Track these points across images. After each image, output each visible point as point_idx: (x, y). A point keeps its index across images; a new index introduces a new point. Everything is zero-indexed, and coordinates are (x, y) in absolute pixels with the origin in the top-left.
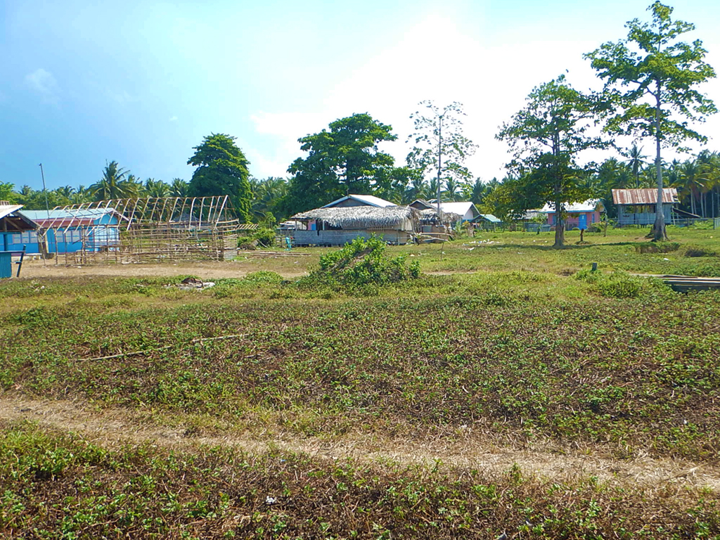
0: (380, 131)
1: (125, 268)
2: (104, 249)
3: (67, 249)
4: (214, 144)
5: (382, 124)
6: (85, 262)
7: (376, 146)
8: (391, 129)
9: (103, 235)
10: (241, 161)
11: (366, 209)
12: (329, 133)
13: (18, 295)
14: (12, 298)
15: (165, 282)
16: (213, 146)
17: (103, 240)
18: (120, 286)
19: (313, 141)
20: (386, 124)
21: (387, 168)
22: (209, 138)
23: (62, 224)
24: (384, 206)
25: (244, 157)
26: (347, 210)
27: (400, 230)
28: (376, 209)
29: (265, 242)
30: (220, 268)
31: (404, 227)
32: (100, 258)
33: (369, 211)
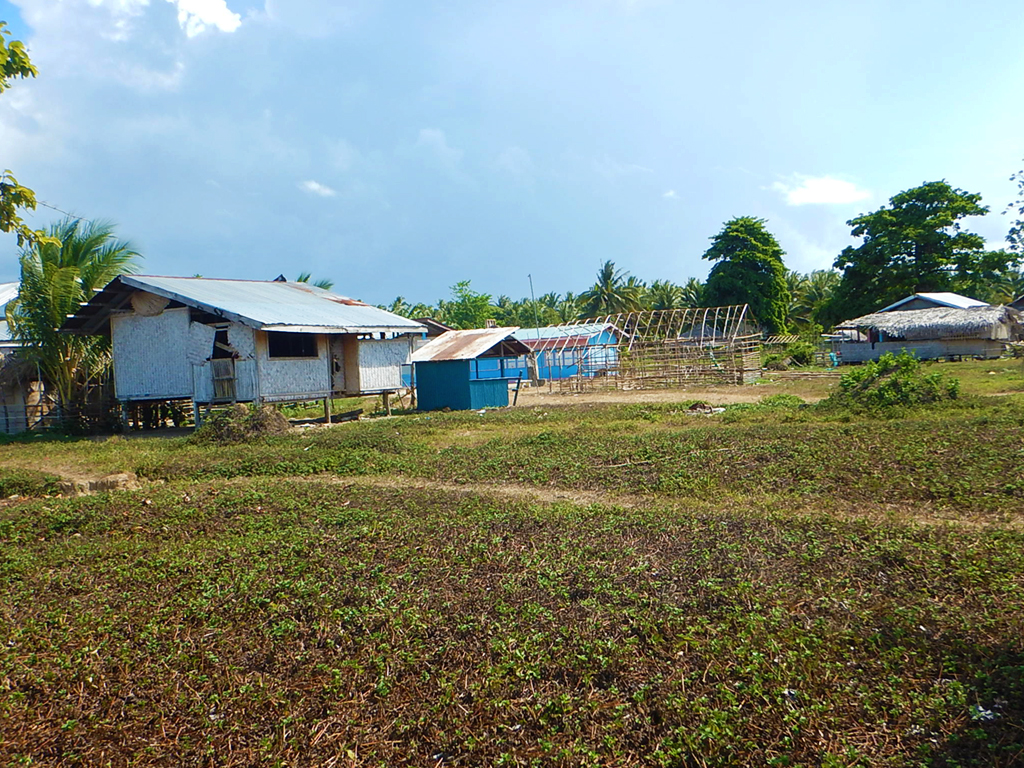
0: (963, 203)
1: (627, 395)
2: (601, 373)
3: (559, 374)
4: (737, 230)
5: (966, 193)
6: (582, 389)
7: (957, 224)
8: (980, 199)
9: (599, 356)
10: (774, 251)
11: (940, 312)
12: (889, 211)
13: (524, 422)
14: (518, 425)
15: (672, 407)
16: (735, 233)
17: (600, 362)
18: (623, 412)
19: (867, 222)
20: (972, 192)
21: (975, 253)
22: (730, 224)
23: (555, 345)
24: (966, 307)
25: (777, 245)
26: (912, 314)
27: (990, 339)
28: (954, 311)
29: (801, 359)
30: (736, 393)
31: (996, 334)
32: (597, 384)
33: (944, 314)
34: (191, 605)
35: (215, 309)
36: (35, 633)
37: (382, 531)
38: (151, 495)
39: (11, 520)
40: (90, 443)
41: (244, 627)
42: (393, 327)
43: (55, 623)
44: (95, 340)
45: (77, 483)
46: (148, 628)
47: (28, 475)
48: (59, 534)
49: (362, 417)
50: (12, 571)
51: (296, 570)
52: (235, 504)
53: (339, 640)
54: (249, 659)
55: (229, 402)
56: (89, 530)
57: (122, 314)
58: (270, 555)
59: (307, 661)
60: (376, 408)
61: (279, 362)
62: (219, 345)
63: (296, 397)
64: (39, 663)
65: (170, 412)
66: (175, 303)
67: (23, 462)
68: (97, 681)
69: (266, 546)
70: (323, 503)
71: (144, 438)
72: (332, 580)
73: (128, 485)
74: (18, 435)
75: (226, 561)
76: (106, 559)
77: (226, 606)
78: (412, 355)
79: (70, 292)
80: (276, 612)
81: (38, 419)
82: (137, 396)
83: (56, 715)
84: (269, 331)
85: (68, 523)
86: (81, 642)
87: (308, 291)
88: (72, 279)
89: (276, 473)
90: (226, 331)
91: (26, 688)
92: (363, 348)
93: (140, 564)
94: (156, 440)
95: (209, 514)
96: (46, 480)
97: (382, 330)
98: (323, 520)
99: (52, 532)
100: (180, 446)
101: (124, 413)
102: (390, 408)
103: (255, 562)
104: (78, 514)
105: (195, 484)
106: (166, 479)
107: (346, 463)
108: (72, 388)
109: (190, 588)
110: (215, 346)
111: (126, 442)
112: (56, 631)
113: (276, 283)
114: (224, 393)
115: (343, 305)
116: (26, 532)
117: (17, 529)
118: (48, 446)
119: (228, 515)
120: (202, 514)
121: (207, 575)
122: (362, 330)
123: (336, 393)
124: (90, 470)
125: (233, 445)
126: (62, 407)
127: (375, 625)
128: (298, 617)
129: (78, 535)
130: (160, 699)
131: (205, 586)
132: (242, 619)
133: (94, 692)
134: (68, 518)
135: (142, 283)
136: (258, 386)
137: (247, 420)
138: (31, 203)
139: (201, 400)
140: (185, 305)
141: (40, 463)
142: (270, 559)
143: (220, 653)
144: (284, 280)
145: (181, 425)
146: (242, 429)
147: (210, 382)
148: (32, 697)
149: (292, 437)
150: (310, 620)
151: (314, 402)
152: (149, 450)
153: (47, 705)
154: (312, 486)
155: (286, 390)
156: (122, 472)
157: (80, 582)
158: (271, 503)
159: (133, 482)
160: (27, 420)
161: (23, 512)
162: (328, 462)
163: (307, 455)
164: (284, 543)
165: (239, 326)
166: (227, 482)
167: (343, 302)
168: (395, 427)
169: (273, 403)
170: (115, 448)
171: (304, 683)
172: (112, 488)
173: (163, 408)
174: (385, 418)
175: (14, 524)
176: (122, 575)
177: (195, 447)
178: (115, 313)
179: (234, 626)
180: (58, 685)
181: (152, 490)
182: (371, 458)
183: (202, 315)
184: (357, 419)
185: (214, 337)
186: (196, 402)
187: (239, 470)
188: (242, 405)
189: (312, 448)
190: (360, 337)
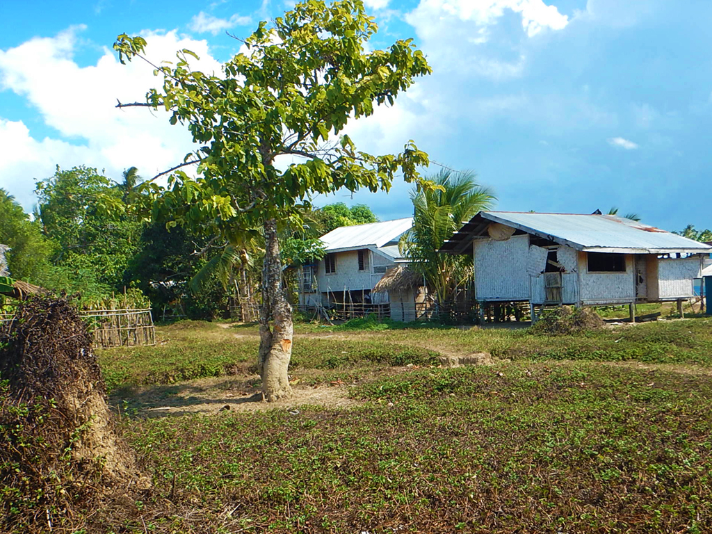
34: (538, 451)
35: (548, 236)
36: (432, 459)
37: (684, 408)
38: (503, 370)
39: (409, 381)
40: (458, 330)
41: (578, 471)
42: (687, 249)
43: (444, 454)
44: (462, 258)
45: (450, 358)
46: (508, 465)
47: (418, 351)
48: (440, 393)
49: (660, 319)
50: (413, 415)
51: (616, 432)
52: (565, 380)
53: (654, 488)
54: (584, 495)
55: (557, 304)
56: (461, 391)
57: (481, 240)
58: (595, 420)
59: (630, 502)
60: (671, 312)
61: (595, 276)
62: (550, 262)
63: (608, 302)
64: (435, 480)
65: (513, 310)
66: (519, 231)
67: (414, 342)
68: (476, 497)
69: (591, 413)
70: (632, 383)
71: (495, 328)
72: (645, 442)
73: (485, 362)
74: (410, 323)
75: (562, 421)
76: (475, 412)
77: (565, 454)
78: (702, 271)
79: (446, 224)
80: (603, 462)
81: (423, 312)
82: (491, 298)
83: (449, 518)
84: (588, 252)
85: (446, 386)
86: (462, 470)
87: (618, 221)
88: (447, 215)
89: (593, 358)
90: (556, 252)
91: (429, 497)
92: (661, 265)
93: (499, 418)
94: (504, 330)
95: (545, 386)
96: (430, 355)
97: (678, 251)
98: (632, 396)
99: (436, 391)
100: (521, 336)
101: (481, 310)
102: (683, 313)
103: (583, 423)
104: (453, 380)
105: (534, 364)
106: (512, 359)
107: (649, 353)
108: (446, 292)
109: (537, 439)
110: (547, 263)
111: (483, 331)
112: (446, 460)
113: (594, 216)
114: (553, 297)
115: (647, 232)
116: (418, 390)
117: (413, 387)
118: (430, 331)
119: (559, 388)
120: (540, 385)
121: (548, 430)
122: (662, 251)
123: (640, 299)
124: (459, 350)
125: (560, 336)
126: (439, 304)
127: (684, 480)
128: (621, 468)
129: (453, 394)
130: (521, 516)
131: (548, 438)
132: (577, 465)
133: (474, 505)
134: (446, 382)
135: (496, 217)
136: (579, 292)
137: (571, 318)
138: (426, 163)
139: (536, 302)
140: (526, 233)
141: (425, 343)
142: (595, 422)
143: (562, 487)
144: (600, 213)
145: (521, 320)
146: (567, 324)
147: (543, 289)
148: (434, 503)
149: (605, 332)
150: (630, 470)
151: (621, 306)
152: (499, 337)
153: (443, 510)
154: (623, 370)
155: (600, 296)
156: (481, 352)
157: (458, 427)
158: (591, 381)
159: (488, 360)
160: (416, 312)
161: (417, 376)
162: (634, 352)
163: (617, 346)
164: (605, 411)
165: (566, 249)
166: (557, 363)
167: (646, 229)
168: (688, 327)
169: (590, 306)
170: (476, 335)
171: (629, 518)
172: (475, 363)
173: (508, 308)
174: (679, 320)
175: (411, 384)
176: (487, 425)
177: (532, 336)
178: (476, 239)
179: (571, 469)
180: (450, 497)
181: (503, 366)
182: (670, 350)
183: (538, 239)
184: (656, 320)
185: (546, 256)
186: (533, 304)
187: (565, 355)
188: (567, 307)
189: (621, 341)
190: (659, 257)
